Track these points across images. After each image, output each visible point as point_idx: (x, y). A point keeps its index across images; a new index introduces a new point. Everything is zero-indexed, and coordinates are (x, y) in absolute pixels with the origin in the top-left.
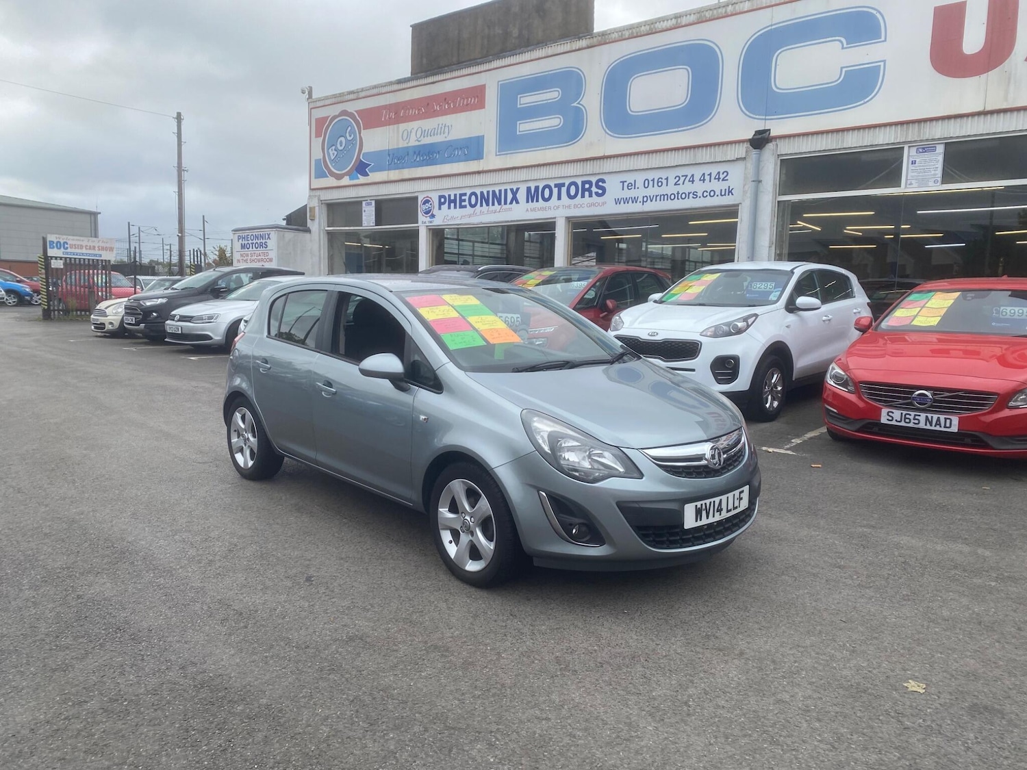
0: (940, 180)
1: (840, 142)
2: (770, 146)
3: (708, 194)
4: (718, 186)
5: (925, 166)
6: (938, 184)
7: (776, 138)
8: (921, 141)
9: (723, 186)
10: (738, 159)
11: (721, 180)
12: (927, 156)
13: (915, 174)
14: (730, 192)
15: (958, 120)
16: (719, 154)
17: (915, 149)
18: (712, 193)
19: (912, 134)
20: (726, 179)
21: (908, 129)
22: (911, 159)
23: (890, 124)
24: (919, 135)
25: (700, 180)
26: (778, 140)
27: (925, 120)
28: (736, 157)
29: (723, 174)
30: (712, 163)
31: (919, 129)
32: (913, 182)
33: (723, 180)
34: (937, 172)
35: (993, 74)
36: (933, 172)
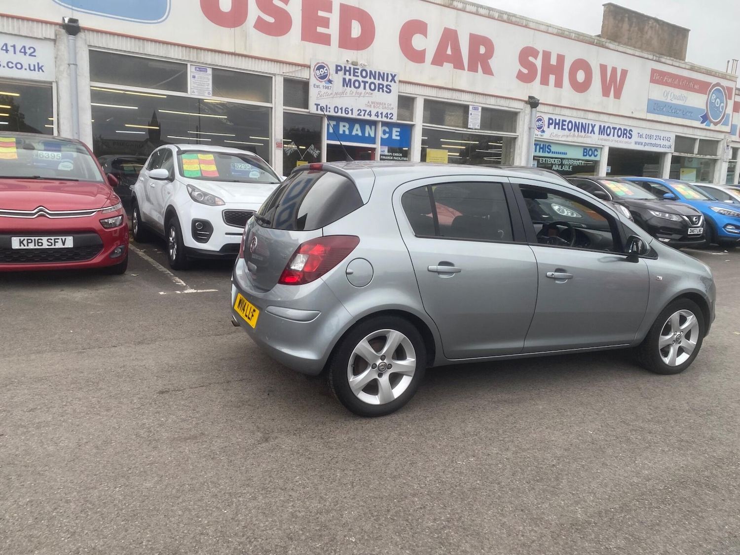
0: (211, 92)
1: (141, 48)
2: (81, 35)
3: (14, 65)
4: (26, 60)
5: (202, 81)
6: (211, 95)
7: (85, 29)
8: (199, 63)
9: (33, 61)
10: (46, 39)
11: (27, 55)
12: (202, 74)
13: (196, 85)
14: (40, 68)
15: (220, 54)
16: (25, 28)
17: (194, 67)
18: (19, 66)
19: (192, 56)
20: (33, 54)
21: (190, 52)
22: (192, 74)
23: (178, 45)
24: (197, 58)
25: (2, 49)
26: (86, 31)
27: (201, 49)
28: (44, 36)
29: (29, 49)
30: (15, 35)
31: (197, 54)
32: (195, 91)
33: (30, 55)
34: (208, 87)
35: (238, 29)
36: (206, 87)
